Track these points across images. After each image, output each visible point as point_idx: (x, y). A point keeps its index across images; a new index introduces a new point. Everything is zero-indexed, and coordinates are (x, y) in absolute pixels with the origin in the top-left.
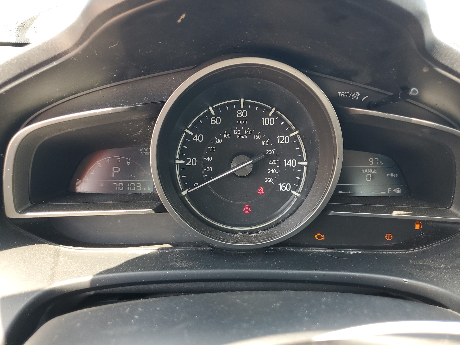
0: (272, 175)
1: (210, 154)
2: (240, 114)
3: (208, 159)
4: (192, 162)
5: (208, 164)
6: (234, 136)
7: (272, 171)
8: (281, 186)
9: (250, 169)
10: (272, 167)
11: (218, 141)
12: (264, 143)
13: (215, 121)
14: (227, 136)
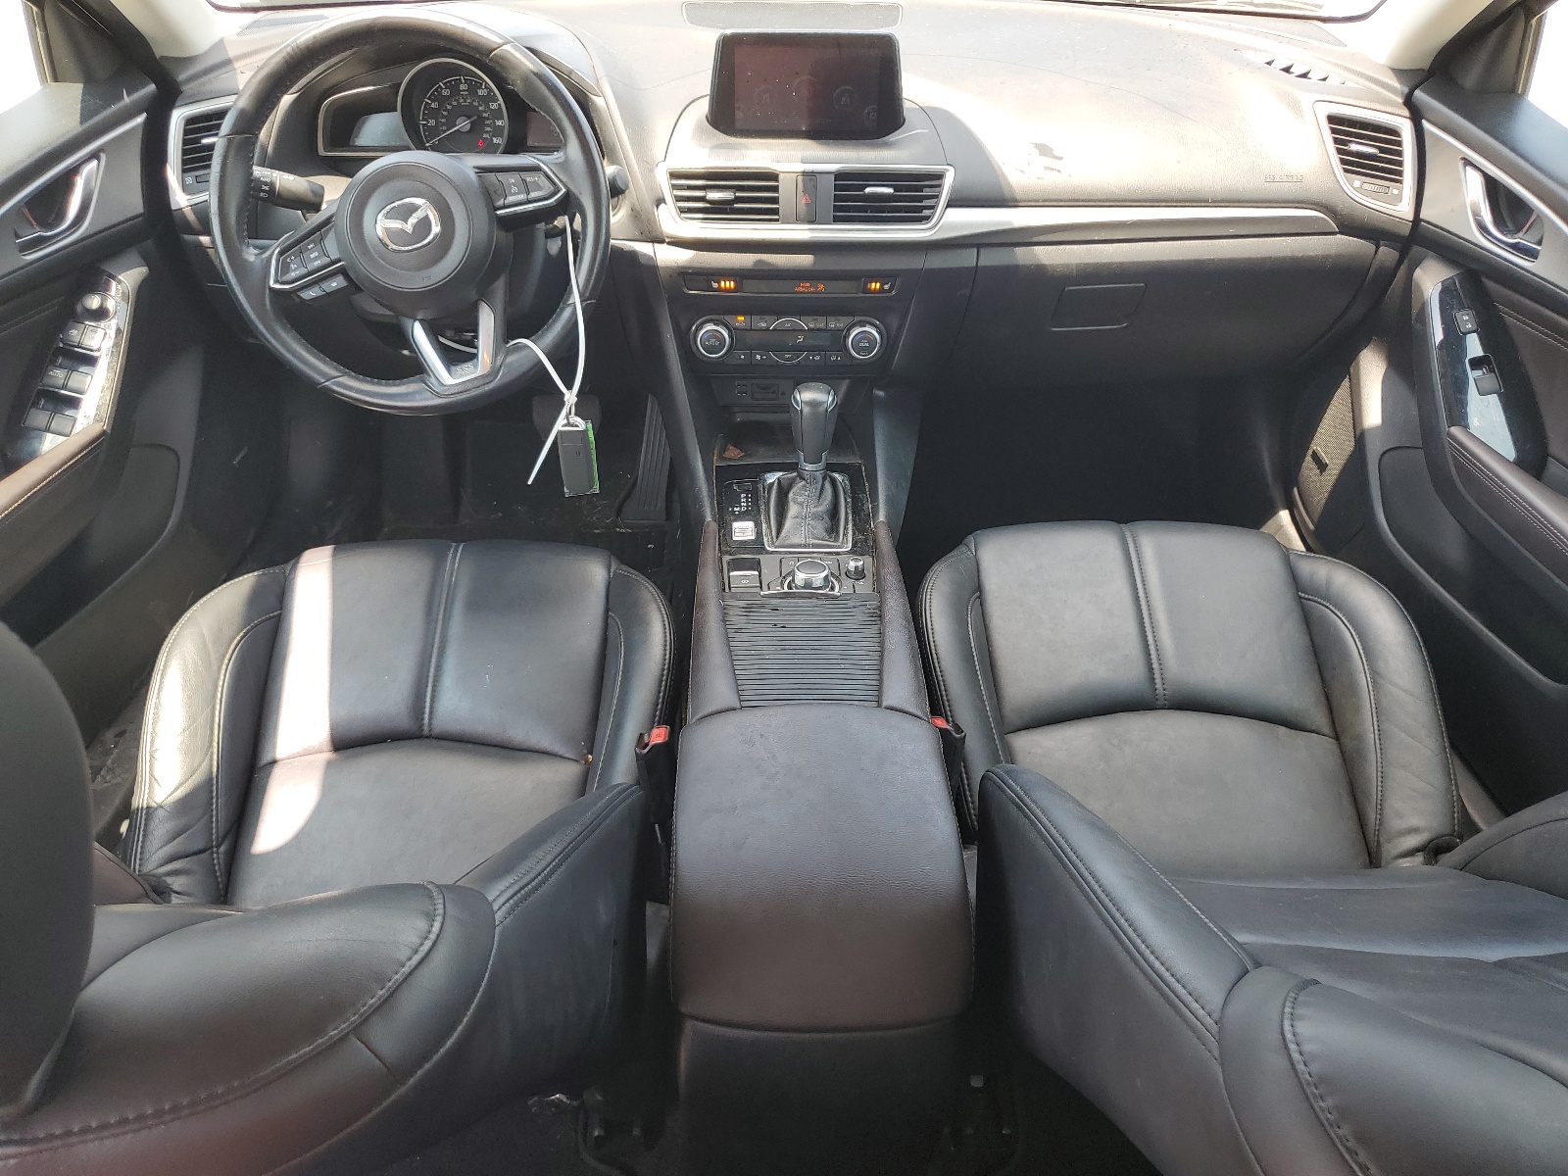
0: (487, 132)
1: (443, 117)
2: (462, 87)
3: (443, 120)
4: (432, 123)
5: (443, 124)
6: (459, 103)
7: (488, 129)
8: (495, 140)
9: (468, 127)
10: (488, 125)
11: (449, 107)
12: (480, 108)
13: (446, 92)
14: (454, 103)
